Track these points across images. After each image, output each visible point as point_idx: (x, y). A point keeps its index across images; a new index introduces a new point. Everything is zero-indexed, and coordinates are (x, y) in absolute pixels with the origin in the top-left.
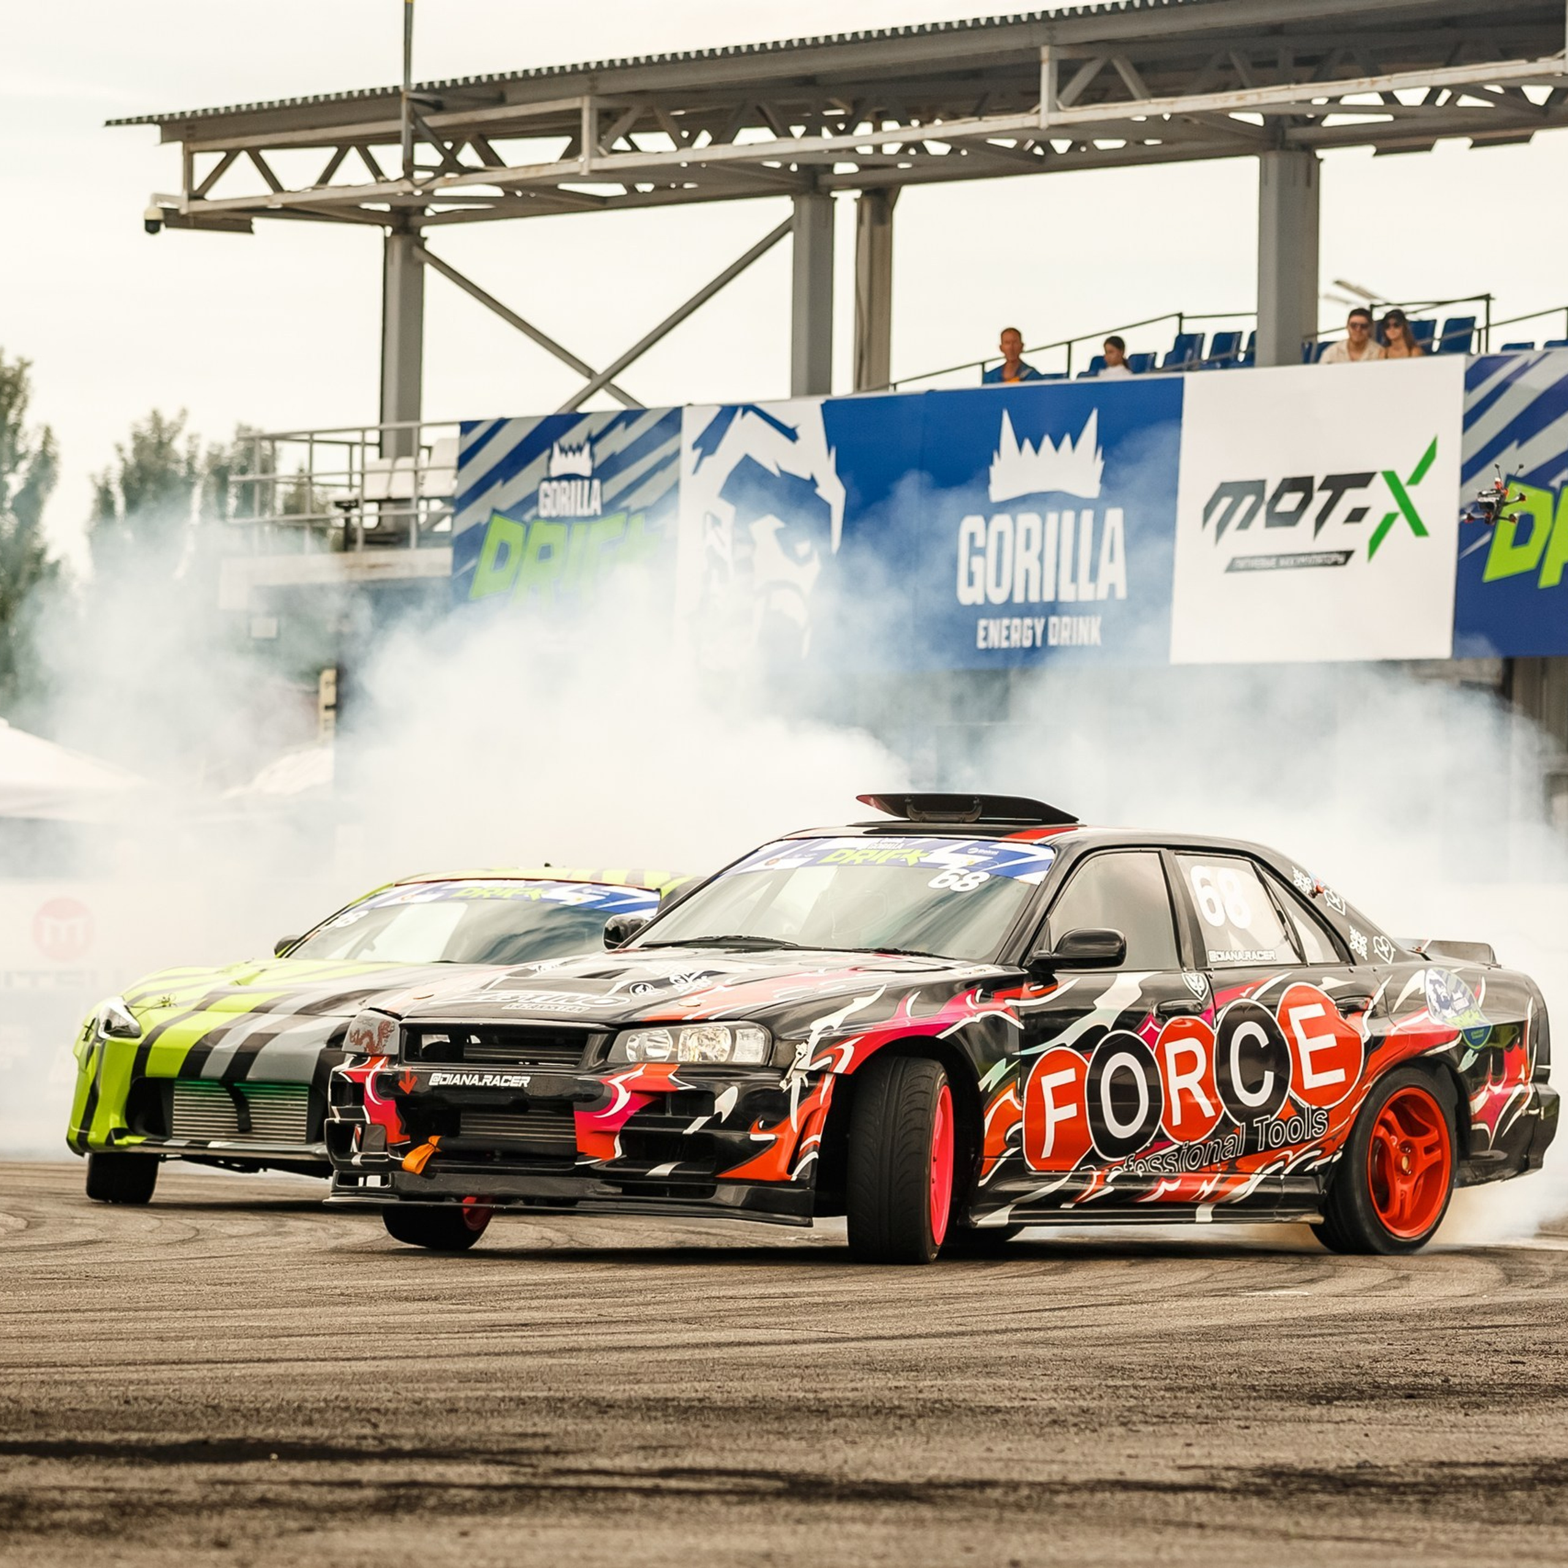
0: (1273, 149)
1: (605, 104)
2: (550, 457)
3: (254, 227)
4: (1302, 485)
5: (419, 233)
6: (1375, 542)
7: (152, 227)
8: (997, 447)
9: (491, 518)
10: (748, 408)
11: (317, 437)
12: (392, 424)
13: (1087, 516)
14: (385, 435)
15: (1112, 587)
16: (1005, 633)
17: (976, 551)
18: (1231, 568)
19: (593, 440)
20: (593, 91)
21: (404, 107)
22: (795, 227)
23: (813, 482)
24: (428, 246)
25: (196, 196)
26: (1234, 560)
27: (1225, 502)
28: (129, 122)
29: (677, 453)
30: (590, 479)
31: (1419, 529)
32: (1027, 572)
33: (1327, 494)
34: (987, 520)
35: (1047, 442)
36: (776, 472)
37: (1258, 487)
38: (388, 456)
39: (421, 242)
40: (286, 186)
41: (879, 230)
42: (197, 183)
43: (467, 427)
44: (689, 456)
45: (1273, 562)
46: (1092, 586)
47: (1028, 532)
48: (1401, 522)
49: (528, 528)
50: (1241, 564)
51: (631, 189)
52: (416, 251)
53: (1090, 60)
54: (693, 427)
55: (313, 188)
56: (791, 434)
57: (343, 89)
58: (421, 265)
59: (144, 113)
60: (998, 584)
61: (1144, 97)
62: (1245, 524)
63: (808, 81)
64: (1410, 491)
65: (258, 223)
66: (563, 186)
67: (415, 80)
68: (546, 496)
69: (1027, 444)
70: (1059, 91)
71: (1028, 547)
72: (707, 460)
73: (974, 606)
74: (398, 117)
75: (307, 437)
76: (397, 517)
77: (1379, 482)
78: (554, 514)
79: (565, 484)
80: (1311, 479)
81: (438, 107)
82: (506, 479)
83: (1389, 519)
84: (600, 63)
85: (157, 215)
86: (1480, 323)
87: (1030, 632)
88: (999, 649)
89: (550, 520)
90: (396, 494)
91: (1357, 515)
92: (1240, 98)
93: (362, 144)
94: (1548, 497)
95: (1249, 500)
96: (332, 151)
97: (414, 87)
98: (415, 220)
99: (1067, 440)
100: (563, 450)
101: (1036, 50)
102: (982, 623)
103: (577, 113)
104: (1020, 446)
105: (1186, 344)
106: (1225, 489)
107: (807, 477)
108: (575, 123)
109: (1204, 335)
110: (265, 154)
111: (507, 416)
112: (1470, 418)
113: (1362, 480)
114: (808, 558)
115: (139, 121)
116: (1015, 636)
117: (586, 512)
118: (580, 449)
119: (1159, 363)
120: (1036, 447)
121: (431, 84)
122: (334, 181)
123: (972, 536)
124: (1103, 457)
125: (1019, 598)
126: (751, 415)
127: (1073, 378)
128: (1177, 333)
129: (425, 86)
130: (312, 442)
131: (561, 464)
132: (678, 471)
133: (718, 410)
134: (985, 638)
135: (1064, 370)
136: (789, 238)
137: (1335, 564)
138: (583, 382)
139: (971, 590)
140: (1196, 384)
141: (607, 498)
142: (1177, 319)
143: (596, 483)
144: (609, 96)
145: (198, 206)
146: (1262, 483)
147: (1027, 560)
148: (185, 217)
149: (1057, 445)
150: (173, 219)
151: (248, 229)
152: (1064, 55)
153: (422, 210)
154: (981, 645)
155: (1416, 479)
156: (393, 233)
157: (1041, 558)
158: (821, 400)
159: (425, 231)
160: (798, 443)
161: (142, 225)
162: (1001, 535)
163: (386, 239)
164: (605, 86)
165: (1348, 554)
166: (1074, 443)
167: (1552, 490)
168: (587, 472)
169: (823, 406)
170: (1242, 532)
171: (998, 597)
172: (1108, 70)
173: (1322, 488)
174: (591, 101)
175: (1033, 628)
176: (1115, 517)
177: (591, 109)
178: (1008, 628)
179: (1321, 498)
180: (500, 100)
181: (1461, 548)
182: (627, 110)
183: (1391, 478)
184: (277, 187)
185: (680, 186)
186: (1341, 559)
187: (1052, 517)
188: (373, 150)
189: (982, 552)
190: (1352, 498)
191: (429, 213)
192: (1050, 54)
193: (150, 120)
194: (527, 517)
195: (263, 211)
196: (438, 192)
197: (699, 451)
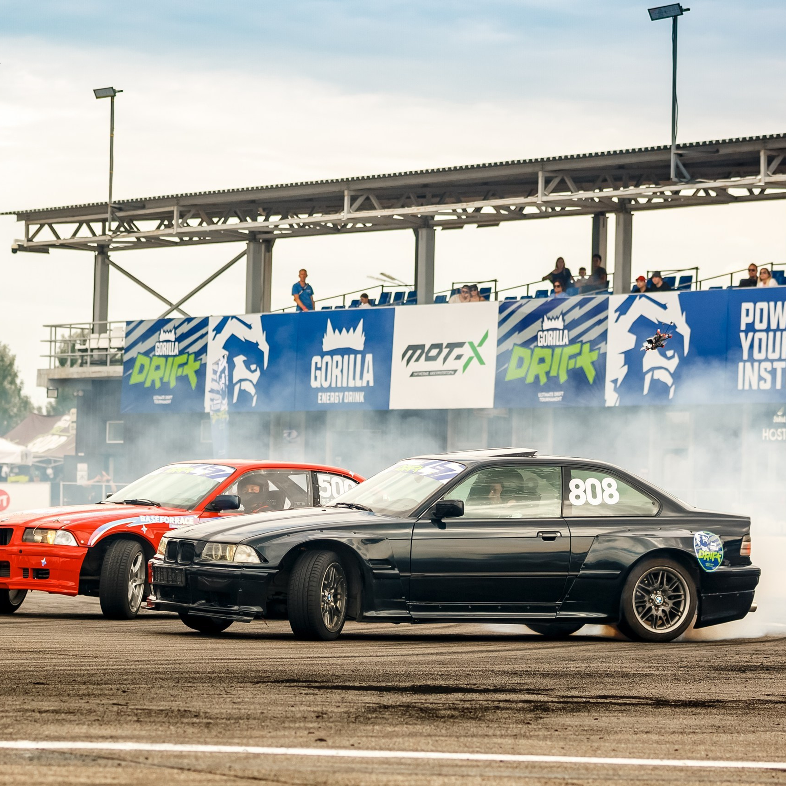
0: (424, 227)
1: (182, 209)
2: (160, 334)
3: (50, 252)
4: (438, 346)
5: (107, 254)
6: (465, 367)
7: (14, 251)
8: (325, 331)
9: (137, 356)
10: (233, 317)
11: (72, 326)
12: (97, 322)
13: (359, 357)
14: (95, 326)
15: (368, 382)
16: (328, 398)
17: (317, 368)
18: (412, 375)
19: (176, 328)
20: (178, 204)
21: (109, 209)
22: (247, 252)
23: (257, 344)
24: (111, 259)
25: (30, 240)
26: (413, 373)
27: (410, 352)
28: (7, 213)
29: (207, 333)
30: (175, 342)
31: (481, 362)
32: (337, 376)
33: (448, 350)
34: (322, 358)
35: (344, 330)
36: (244, 340)
37: (422, 347)
38: (96, 333)
39: (108, 257)
40: (62, 237)
41: (267, 254)
42: (30, 235)
43: (128, 323)
44: (211, 334)
45: (427, 373)
46: (361, 381)
47: (337, 362)
48: (475, 360)
49: (151, 359)
50: (415, 374)
51: (181, 239)
52: (106, 260)
53: (362, 195)
54: (212, 324)
55: (71, 238)
56: (249, 327)
57: (86, 203)
58: (108, 265)
59: (12, 211)
60: (326, 380)
61: (380, 209)
62: (417, 360)
63: (253, 202)
64: (479, 349)
65: (51, 250)
66: (161, 238)
67: (113, 200)
68: (158, 348)
69: (337, 331)
70: (351, 205)
71: (337, 367)
72: (218, 335)
73: (317, 388)
74: (107, 213)
75: (69, 326)
76: (99, 355)
77: (467, 346)
78: (161, 354)
79: (165, 343)
80: (442, 344)
81: (120, 209)
82: (143, 342)
83: (471, 359)
84: (182, 195)
85: (17, 247)
86: (493, 290)
87: (338, 398)
88: (326, 404)
89: (159, 356)
90: (101, 347)
91: (459, 357)
92: (418, 210)
93: (88, 223)
94: (529, 351)
95: (419, 352)
96: (77, 225)
97: (113, 202)
98: (106, 249)
99: (352, 329)
100: (164, 331)
101: (343, 192)
102: (320, 394)
103: (172, 212)
104: (334, 331)
105: (385, 297)
106: (409, 348)
107: (255, 342)
108: (171, 215)
109: (391, 293)
110: (54, 225)
111: (143, 319)
112: (502, 322)
113: (460, 345)
114: (255, 370)
115: (10, 213)
116: (332, 399)
117: (173, 354)
118: (171, 331)
119: (377, 303)
120: (340, 332)
121: (119, 201)
122: (79, 235)
123: (316, 363)
124: (365, 336)
125: (333, 385)
126: (234, 320)
127: (347, 308)
128: (381, 292)
129: (117, 202)
130: (71, 328)
131: (164, 336)
132: (207, 339)
133: (222, 318)
134: (321, 400)
135: (342, 305)
136: (245, 256)
137: (451, 374)
138: (168, 307)
139: (316, 382)
140: (400, 310)
141: (180, 349)
142: (381, 287)
143: (177, 343)
144: (183, 206)
145: (30, 244)
146: (424, 346)
147: (337, 372)
148: (26, 248)
149: (348, 331)
150: (21, 248)
151: (47, 252)
152: (353, 193)
153: (108, 246)
154: (319, 402)
155: (480, 344)
156: (98, 254)
157: (342, 371)
158: (261, 314)
159: (110, 253)
160: (252, 330)
161: (11, 250)
162: (327, 363)
163: (95, 256)
164: (182, 203)
165: (455, 371)
166: (354, 330)
167: (531, 349)
168: (173, 339)
169: (261, 317)
170: (416, 363)
171: (326, 385)
172: (368, 199)
173: (446, 347)
174: (177, 208)
175: (339, 396)
176: (369, 357)
177: (177, 211)
178: (330, 396)
179: (445, 351)
180: (143, 207)
181: (497, 369)
182: (190, 211)
183: (471, 344)
184: (58, 237)
185: (204, 238)
186: (453, 372)
187: (346, 357)
188: (92, 224)
189: (320, 369)
190: (457, 351)
191: (111, 247)
192: (348, 193)
193: (14, 213)
194: (151, 355)
195: (54, 246)
196: (114, 240)
197: (215, 332)
